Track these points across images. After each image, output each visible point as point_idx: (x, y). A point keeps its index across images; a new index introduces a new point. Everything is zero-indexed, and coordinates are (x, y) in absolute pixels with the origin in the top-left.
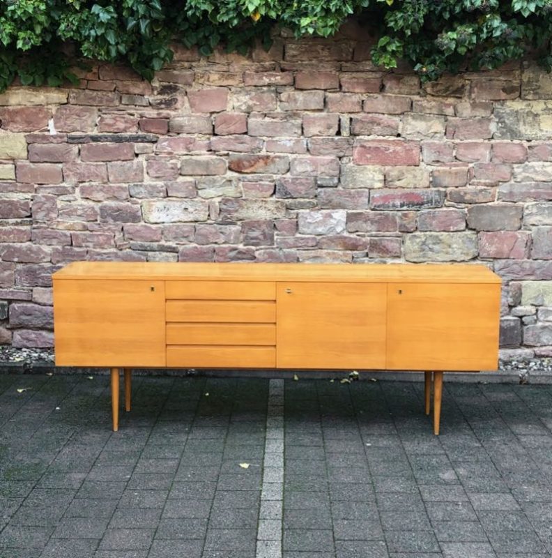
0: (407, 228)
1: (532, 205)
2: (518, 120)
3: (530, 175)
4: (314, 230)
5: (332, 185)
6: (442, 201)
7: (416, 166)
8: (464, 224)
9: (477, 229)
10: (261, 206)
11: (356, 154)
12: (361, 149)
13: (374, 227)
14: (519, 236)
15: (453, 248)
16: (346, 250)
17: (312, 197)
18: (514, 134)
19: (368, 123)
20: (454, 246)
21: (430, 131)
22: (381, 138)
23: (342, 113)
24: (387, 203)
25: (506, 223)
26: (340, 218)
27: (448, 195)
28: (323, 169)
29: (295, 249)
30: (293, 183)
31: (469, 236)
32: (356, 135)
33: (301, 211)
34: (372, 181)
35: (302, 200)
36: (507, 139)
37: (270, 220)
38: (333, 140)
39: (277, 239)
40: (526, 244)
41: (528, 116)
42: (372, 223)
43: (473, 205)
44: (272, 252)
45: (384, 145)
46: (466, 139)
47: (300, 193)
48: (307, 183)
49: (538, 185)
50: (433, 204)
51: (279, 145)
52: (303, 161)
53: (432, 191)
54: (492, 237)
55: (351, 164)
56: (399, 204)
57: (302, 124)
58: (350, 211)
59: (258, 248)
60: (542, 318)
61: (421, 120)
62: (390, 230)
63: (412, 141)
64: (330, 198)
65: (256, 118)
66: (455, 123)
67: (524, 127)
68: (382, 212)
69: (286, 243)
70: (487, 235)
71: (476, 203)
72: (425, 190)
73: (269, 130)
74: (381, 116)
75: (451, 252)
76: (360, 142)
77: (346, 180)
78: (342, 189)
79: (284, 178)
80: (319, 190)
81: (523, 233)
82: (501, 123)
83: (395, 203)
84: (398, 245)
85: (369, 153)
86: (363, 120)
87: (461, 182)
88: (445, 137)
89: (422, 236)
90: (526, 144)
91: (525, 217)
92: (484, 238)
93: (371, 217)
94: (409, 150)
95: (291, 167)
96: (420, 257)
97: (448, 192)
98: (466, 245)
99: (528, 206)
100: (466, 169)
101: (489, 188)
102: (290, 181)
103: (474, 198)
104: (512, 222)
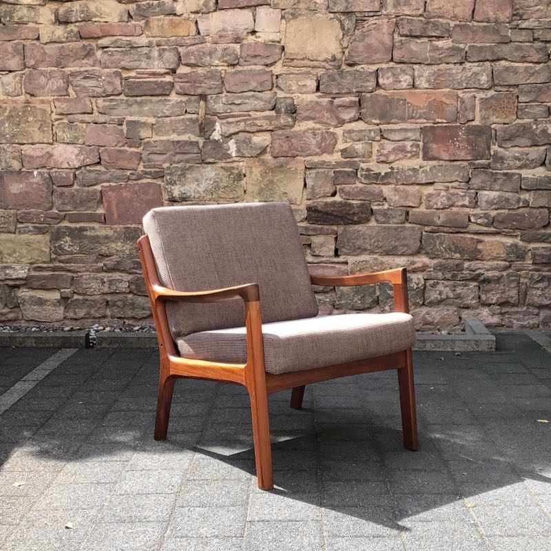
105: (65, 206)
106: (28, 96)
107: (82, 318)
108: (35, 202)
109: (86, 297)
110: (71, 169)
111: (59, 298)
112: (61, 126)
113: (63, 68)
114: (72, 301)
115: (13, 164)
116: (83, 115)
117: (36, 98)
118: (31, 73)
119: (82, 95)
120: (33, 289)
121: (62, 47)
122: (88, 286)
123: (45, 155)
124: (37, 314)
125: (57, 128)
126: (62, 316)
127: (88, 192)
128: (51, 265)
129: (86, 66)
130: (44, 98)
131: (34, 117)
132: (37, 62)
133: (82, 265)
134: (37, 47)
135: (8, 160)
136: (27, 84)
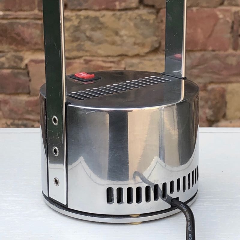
9: (157, 5)
14: (221, 16)
15: (121, 36)
20: (123, 32)
31: (144, 17)
40: (232, 28)
75: (119, 42)
81: (227, 11)
89: (74, 18)
98: (140, 32)
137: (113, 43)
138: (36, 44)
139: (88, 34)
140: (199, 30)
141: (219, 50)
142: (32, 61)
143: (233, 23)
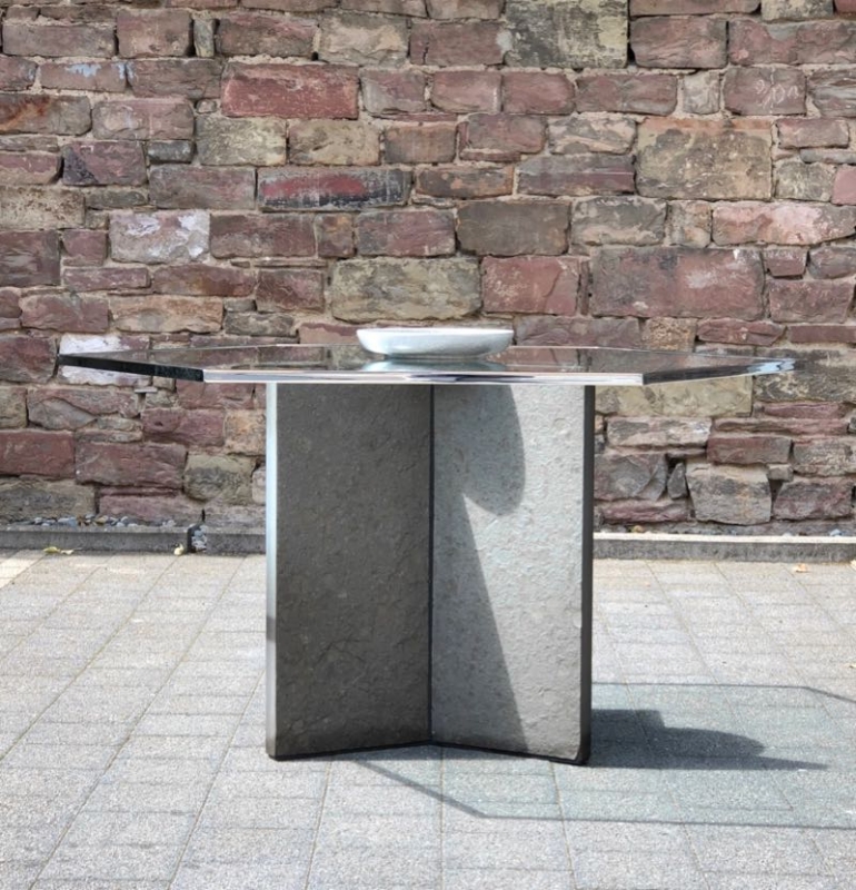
0: (334, 248)
1: (587, 202)
2: (555, 27)
3: (584, 141)
4: (143, 254)
5: (178, 158)
6: (405, 192)
7: (350, 119)
8: (452, 241)
9: (479, 251)
10: (31, 202)
11: (226, 94)
12: (237, 83)
13: (266, 248)
14: (564, 267)
15: (429, 292)
16: (211, 295)
17: (137, 182)
18: (548, 55)
19: (250, 29)
20: (432, 287)
21: (378, 48)
22: (279, 60)
23: (198, 9)
24: (292, 196)
25: (537, 240)
26: (199, 228)
27: (418, 182)
28: (159, 126)
29: (105, 293)
30: (98, 153)
31: (461, 266)
32: (227, 55)
33: (115, 212)
34: (262, 151)
35: (117, 190)
36: (533, 65)
37: (51, 232)
38: (178, 63)
39: (66, 270)
40: (580, 284)
41: (573, 17)
42: (263, 239)
43: (467, 203)
44: (54, 300)
45: (285, 75)
46: (451, 63)
47: (113, 174)
48: (126, 154)
49: (598, 159)
50: (388, 198)
51: (69, 73)
52: (118, 108)
53: (384, 172)
54: (509, 270)
55: (218, 115)
56: (318, 198)
57: (115, 31)
58: (217, 213)
59: (26, 290)
60: (614, 441)
61: (358, 23)
62: (299, 253)
63: (340, 67)
64: (174, 185)
65: (20, 17)
66: (426, 31)
67: (565, 41)
68: (283, 215)
69: (85, 281)
70: (497, 262)
71: (474, 198)
72: (370, 170)
73: (45, 43)
74: (277, 16)
75: (427, 301)
76: (234, 69)
77: (207, 148)
78: (200, 167)
79: (80, 143)
80: (153, 168)
81: (571, 260)
82: (521, 32)
83: (310, 195)
84: (316, 285)
85: (254, 92)
86: (241, 23)
87: (442, 154)
88: (407, 61)
89: (366, 266)
90: (572, 76)
91: (573, 226)
92: (492, 271)
93: (259, 225)
94: (335, 85)
95: (95, 120)
96: (363, 310)
97: (417, 174)
98: (456, 286)
99: (580, 203)
100: (451, 125)
101: (500, 165)
102: (92, 148)
103: (471, 187)
104: (548, 237)
105: (789, 313)
106: (728, 113)
107: (807, 519)
108: (733, 304)
109: (815, 480)
110: (802, 246)
111: (765, 480)
112: (789, 168)
113: (798, 65)
114: (791, 487)
115: (694, 235)
116: (830, 150)
117: (743, 118)
118: (738, 73)
119: (831, 114)
120: (717, 463)
121: (801, 28)
122: (821, 459)
123: (756, 220)
124: (721, 510)
125: (781, 171)
126: (768, 514)
127: (834, 288)
128: (753, 420)
129: (841, 62)
130: (760, 118)
131: (740, 152)
132: (753, 54)
133: (810, 421)
134: (755, 27)
135: (686, 229)
136: (732, 92)
137: (419, 302)
138: (313, 301)
139: (384, 289)
140: (536, 286)
141: (562, 314)
142: (305, 325)
143: (580, 276)
